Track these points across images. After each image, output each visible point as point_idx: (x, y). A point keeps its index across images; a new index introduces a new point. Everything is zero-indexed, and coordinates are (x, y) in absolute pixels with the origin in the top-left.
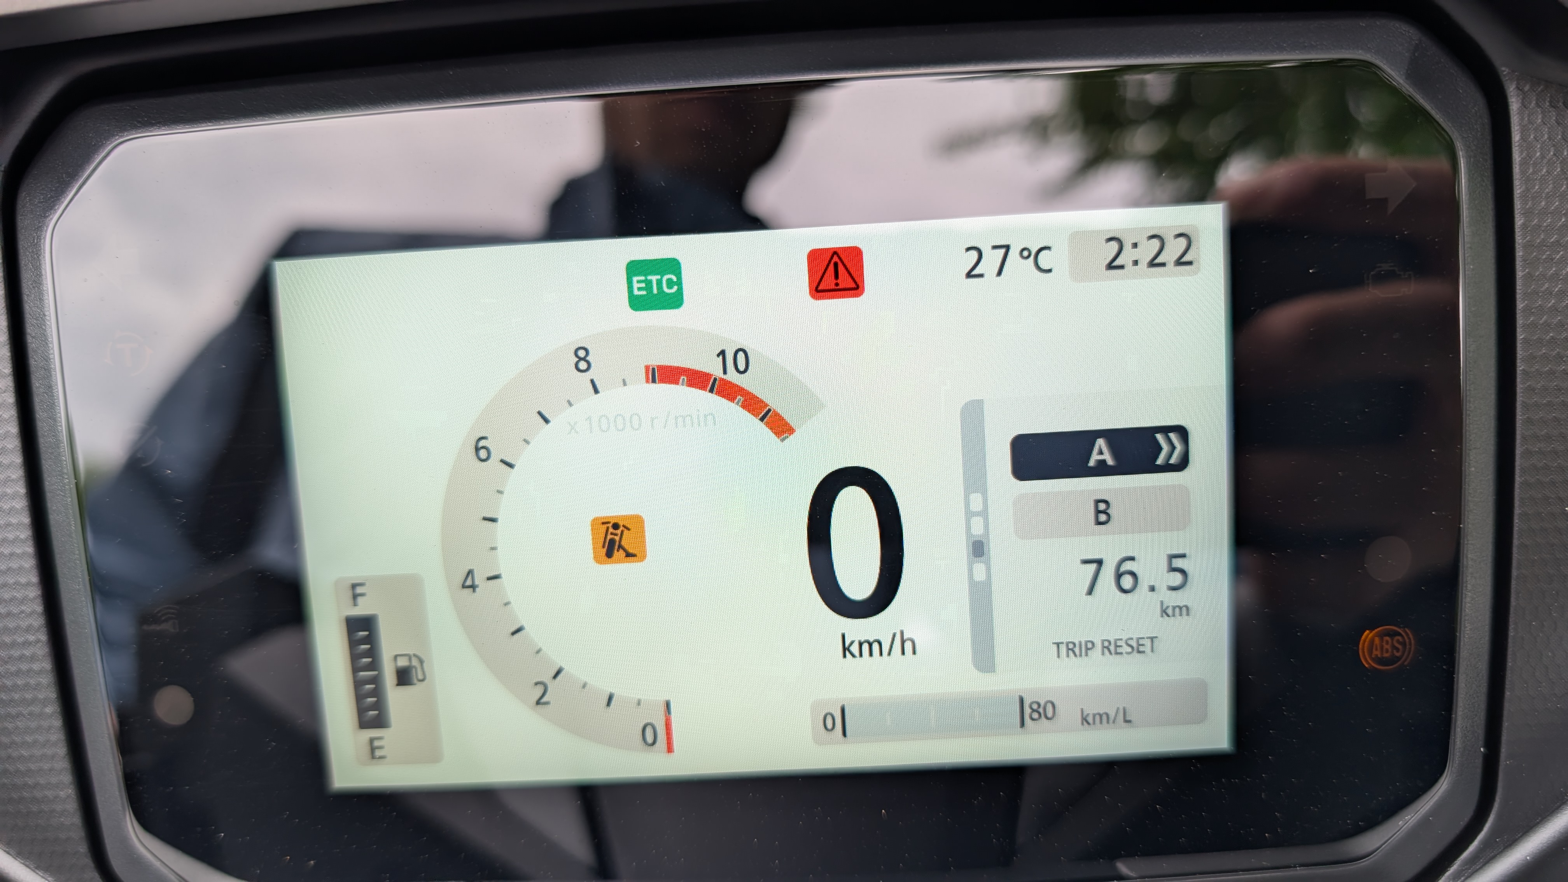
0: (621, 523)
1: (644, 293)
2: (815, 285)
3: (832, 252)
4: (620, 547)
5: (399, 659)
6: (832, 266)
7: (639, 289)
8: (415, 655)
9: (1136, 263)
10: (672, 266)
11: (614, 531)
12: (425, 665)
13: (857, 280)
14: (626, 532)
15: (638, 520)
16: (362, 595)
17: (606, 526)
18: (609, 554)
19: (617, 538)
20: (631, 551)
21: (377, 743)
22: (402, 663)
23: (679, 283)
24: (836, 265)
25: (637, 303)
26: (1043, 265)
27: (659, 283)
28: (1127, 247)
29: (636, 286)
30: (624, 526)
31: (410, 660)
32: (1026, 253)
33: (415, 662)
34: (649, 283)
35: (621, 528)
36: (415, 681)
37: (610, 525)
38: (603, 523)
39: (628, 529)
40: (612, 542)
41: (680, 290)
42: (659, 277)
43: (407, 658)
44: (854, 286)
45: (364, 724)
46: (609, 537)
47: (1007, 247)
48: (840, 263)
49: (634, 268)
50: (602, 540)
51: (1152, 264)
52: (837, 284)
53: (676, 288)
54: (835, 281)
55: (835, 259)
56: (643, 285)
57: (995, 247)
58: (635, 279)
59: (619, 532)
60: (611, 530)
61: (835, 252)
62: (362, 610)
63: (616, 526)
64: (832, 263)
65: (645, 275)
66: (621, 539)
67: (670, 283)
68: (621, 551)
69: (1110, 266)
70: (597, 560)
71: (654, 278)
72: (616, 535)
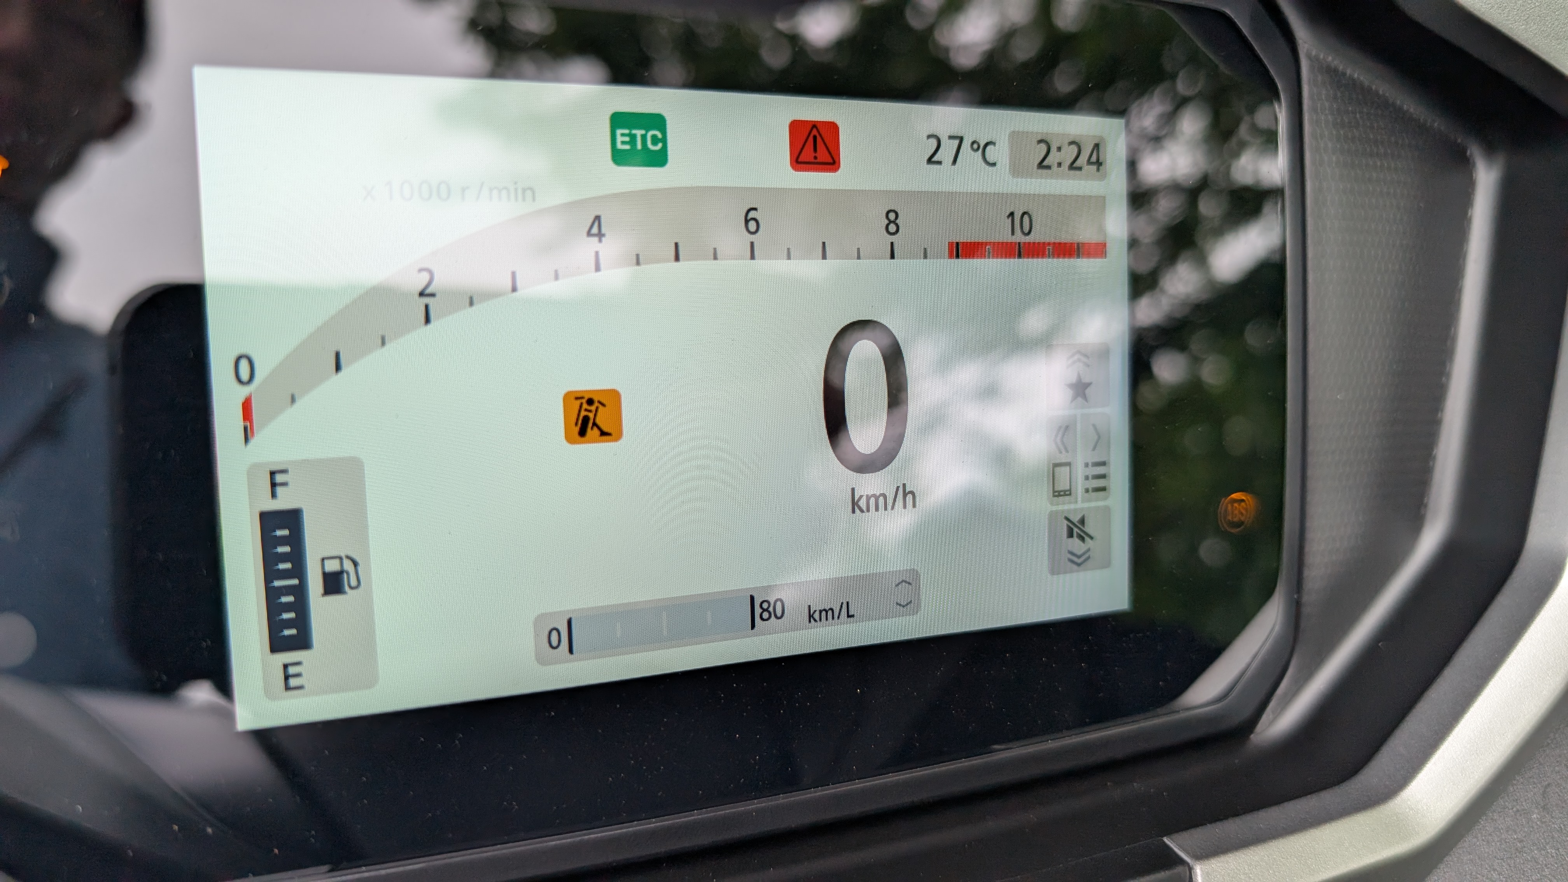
0: (596, 399)
1: (627, 147)
2: (795, 156)
3: (811, 126)
4: (595, 424)
5: (326, 562)
6: (811, 139)
7: (623, 143)
8: (348, 557)
9: (1059, 165)
10: (657, 122)
11: (589, 408)
12: (360, 569)
13: (834, 157)
14: (601, 408)
15: (615, 395)
16: (284, 484)
17: (578, 402)
18: (582, 433)
19: (591, 415)
20: (605, 429)
21: (292, 670)
22: (332, 566)
23: (664, 140)
24: (815, 138)
25: (619, 157)
26: (990, 159)
27: (644, 137)
28: (1054, 149)
29: (619, 139)
30: (599, 402)
31: (342, 564)
32: (975, 146)
33: (348, 566)
34: (633, 137)
35: (596, 404)
36: (347, 588)
37: (584, 401)
38: (577, 398)
39: (603, 405)
40: (586, 419)
41: (665, 147)
42: (643, 132)
43: (337, 561)
44: (831, 161)
45: (277, 644)
46: (583, 413)
47: (961, 139)
48: (818, 138)
49: (618, 120)
50: (575, 416)
51: (1072, 167)
52: (815, 158)
53: (660, 145)
54: (814, 155)
55: (815, 132)
56: (627, 139)
57: (951, 137)
58: (619, 132)
59: (593, 408)
60: (585, 406)
61: (814, 125)
62: (284, 502)
63: (590, 402)
64: (812, 136)
65: (630, 128)
66: (595, 415)
67: (655, 140)
68: (595, 429)
69: (1041, 165)
70: (569, 439)
71: (639, 133)
72: (590, 411)
